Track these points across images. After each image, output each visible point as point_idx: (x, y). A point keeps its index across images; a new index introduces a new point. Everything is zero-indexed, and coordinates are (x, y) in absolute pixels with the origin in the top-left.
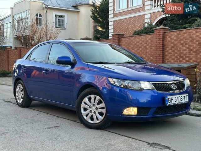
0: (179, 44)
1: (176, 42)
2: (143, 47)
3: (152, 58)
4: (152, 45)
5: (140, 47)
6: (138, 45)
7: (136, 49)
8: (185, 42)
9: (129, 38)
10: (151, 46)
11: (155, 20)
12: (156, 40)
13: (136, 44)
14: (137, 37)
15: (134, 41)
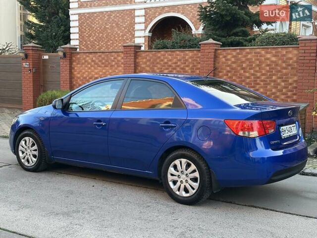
0: (239, 68)
1: (234, 65)
2: (178, 69)
5: (174, 69)
8: (248, 66)
12: (203, 59)
13: (166, 63)
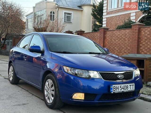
1: (149, 36)
2: (122, 39)
3: (129, 48)
4: (129, 37)
5: (120, 39)
6: (119, 38)
7: (117, 41)
9: (112, 31)
10: (128, 39)
11: (138, 18)
12: (133, 34)
13: (117, 36)
14: (119, 31)
15: (115, 34)
